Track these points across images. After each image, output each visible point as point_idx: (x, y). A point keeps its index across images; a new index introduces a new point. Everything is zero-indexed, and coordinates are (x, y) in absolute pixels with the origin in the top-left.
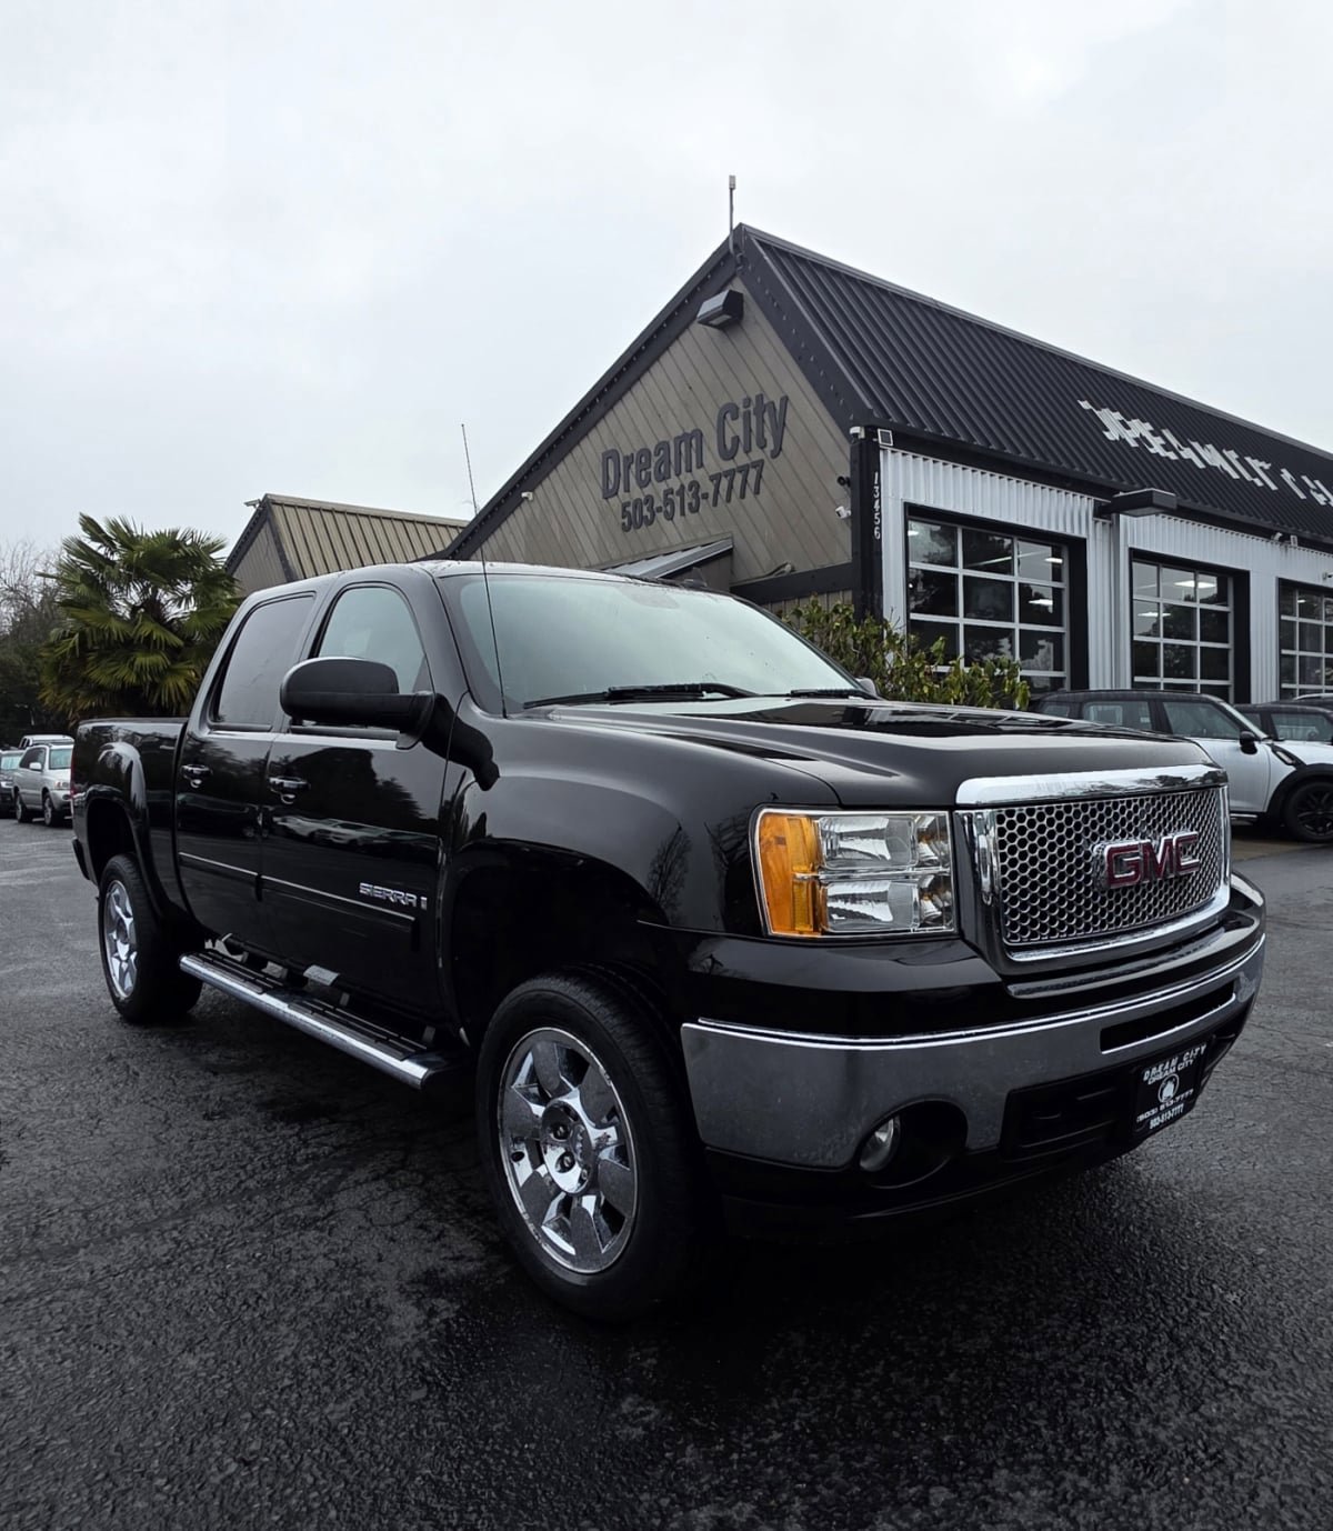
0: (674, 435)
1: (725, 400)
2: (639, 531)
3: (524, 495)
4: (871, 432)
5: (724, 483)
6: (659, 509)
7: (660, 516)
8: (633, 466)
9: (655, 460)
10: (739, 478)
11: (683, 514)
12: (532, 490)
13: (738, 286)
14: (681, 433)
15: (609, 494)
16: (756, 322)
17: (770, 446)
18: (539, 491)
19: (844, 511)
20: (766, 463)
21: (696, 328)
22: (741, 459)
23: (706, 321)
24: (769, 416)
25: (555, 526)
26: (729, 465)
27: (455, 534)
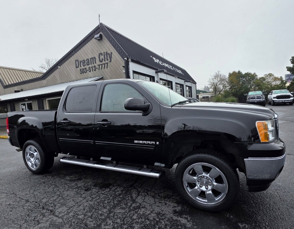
0: (90, 58)
1: (100, 52)
2: (84, 74)
3: (58, 67)
4: (128, 59)
5: (101, 66)
6: (88, 70)
7: (88, 71)
8: (82, 63)
9: (86, 62)
10: (103, 66)
11: (93, 71)
12: (60, 66)
13: (101, 33)
14: (91, 57)
15: (77, 67)
16: (105, 39)
17: (109, 60)
18: (61, 66)
19: (124, 72)
20: (109, 63)
21: (93, 39)
22: (104, 62)
23: (96, 39)
24: (109, 56)
25: (65, 72)
26: (101, 63)
27: (42, 74)
